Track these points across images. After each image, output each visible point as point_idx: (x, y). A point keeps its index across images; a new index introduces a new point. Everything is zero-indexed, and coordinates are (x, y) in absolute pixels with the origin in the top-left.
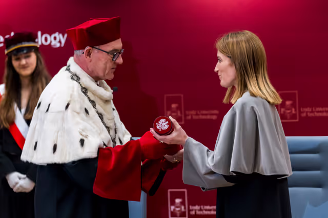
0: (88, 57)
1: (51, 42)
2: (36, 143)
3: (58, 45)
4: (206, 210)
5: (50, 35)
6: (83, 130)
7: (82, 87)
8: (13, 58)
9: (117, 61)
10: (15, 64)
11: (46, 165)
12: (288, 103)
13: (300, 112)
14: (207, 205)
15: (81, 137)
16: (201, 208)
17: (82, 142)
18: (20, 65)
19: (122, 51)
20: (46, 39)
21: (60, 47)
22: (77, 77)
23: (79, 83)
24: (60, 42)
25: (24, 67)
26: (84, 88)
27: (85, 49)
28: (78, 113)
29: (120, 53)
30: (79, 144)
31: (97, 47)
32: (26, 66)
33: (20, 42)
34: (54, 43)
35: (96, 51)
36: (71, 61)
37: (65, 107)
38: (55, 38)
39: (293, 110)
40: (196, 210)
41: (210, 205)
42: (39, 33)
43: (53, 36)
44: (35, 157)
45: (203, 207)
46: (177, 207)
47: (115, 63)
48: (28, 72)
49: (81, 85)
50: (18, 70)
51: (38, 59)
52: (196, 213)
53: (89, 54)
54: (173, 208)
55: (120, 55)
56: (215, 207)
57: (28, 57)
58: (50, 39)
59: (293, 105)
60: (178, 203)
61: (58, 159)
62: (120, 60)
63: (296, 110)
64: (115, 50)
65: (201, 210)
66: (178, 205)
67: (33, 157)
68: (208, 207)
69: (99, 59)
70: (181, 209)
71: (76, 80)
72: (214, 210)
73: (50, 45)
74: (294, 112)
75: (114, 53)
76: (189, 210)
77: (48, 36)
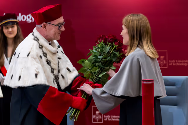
0: (44, 28)
1: (26, 19)
2: (12, 75)
3: (30, 21)
4: (114, 118)
5: (26, 16)
6: (37, 68)
7: (39, 44)
8: (4, 27)
9: (61, 29)
10: (5, 31)
11: (17, 88)
12: (162, 57)
13: (169, 63)
14: (114, 115)
15: (36, 73)
16: (110, 117)
17: (36, 75)
18: (8, 32)
19: (64, 23)
20: (24, 18)
21: (32, 22)
22: (37, 38)
23: (38, 42)
24: (32, 19)
25: (10, 33)
26: (41, 45)
27: (42, 24)
28: (35, 59)
29: (63, 25)
30: (34, 76)
31: (49, 23)
32: (12, 32)
33: (9, 18)
34: (28, 20)
35: (49, 25)
36: (35, 30)
37: (27, 55)
38: (29, 17)
39: (165, 61)
40: (107, 118)
41: (116, 115)
42: (20, 14)
43: (28, 16)
44: (11, 83)
45: (112, 117)
46: (97, 116)
47: (60, 31)
48: (12, 36)
49: (39, 43)
50: (6, 35)
51: (18, 29)
52: (107, 119)
53: (45, 27)
54: (94, 116)
55: (63, 26)
56: (119, 117)
57: (13, 27)
58: (26, 17)
59: (165, 59)
60: (97, 114)
61: (21, 84)
62: (63, 29)
63: (166, 62)
64: (60, 24)
65: (110, 118)
66: (97, 115)
67: (10, 83)
68: (115, 117)
69: (51, 29)
70: (99, 117)
71: (37, 41)
72: (118, 118)
73: (26, 21)
74: (165, 62)
75: (59, 25)
76: (104, 118)
77: (25, 16)
